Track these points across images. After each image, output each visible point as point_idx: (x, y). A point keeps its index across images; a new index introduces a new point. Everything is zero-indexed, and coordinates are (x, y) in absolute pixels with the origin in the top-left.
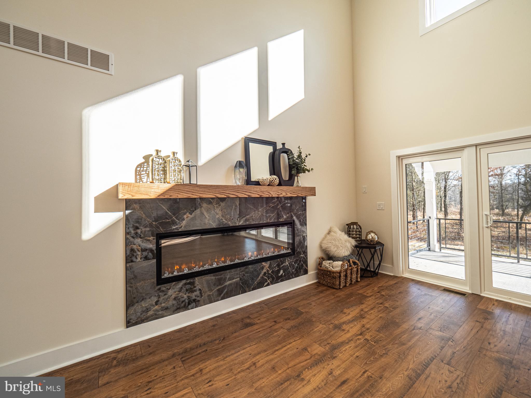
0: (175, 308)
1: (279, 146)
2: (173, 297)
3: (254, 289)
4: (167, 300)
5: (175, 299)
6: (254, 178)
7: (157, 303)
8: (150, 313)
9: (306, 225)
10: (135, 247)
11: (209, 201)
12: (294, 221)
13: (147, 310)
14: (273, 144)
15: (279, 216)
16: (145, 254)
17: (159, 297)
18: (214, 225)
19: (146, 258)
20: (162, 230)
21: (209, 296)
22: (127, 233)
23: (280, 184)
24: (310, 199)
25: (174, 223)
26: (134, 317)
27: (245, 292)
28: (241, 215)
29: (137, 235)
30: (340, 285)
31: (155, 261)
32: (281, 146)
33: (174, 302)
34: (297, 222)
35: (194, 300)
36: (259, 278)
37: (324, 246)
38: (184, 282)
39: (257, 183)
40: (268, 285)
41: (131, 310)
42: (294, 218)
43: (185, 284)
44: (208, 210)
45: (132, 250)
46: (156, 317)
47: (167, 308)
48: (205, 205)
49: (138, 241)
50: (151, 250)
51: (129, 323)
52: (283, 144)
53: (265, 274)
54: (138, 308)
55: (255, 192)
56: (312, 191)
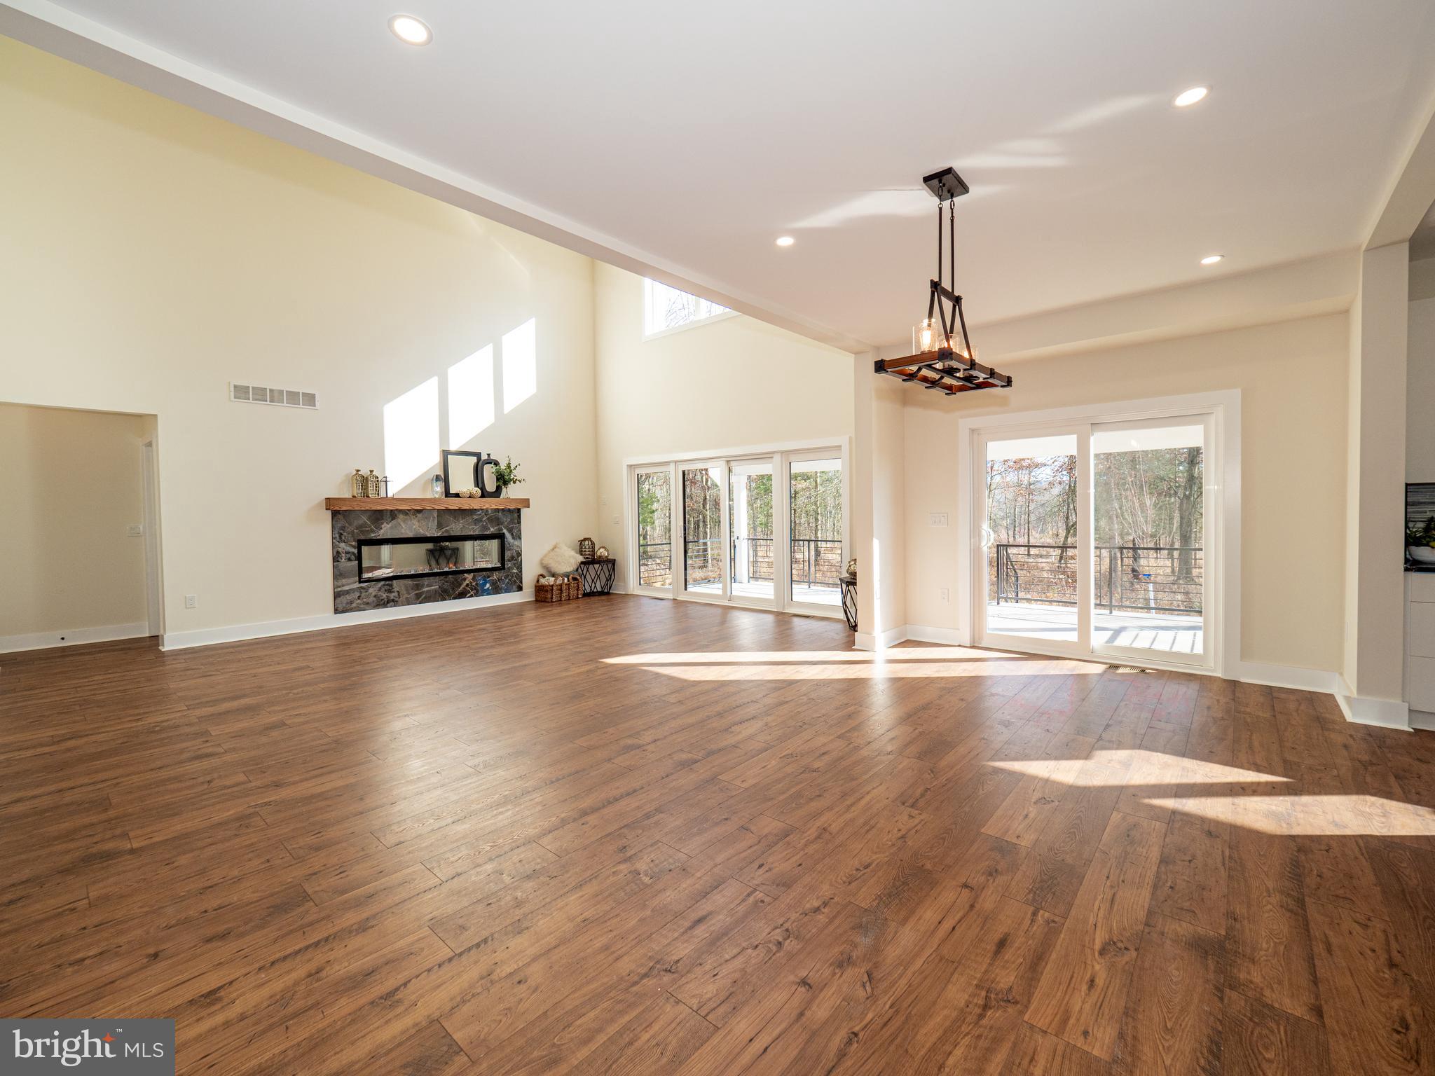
0: (375, 604)
1: (484, 457)
2: (374, 594)
3: (454, 598)
4: (368, 596)
5: (375, 596)
6: (452, 491)
7: (359, 598)
8: (354, 605)
9: (520, 539)
10: (340, 549)
11: (405, 512)
12: (504, 534)
13: (351, 602)
14: (478, 455)
15: (484, 528)
16: (348, 556)
17: (361, 593)
18: (411, 535)
19: (349, 560)
20: (362, 537)
21: (407, 598)
22: (333, 538)
23: (483, 496)
24: (524, 512)
25: (373, 531)
26: (340, 607)
27: (445, 600)
28: (440, 526)
29: (341, 540)
30: (552, 598)
31: (357, 562)
32: (486, 457)
33: (374, 599)
34: (508, 535)
35: (393, 600)
36: (461, 588)
37: (545, 562)
38: (383, 583)
39: (457, 495)
40: (471, 596)
41: (338, 600)
42: (505, 531)
43: (384, 585)
44: (404, 521)
45: (338, 552)
46: (358, 609)
47: (368, 603)
48: (401, 516)
49: (343, 545)
50: (353, 553)
51: (337, 611)
52: (489, 455)
53: (467, 585)
54: (343, 600)
55: (453, 504)
56: (526, 503)
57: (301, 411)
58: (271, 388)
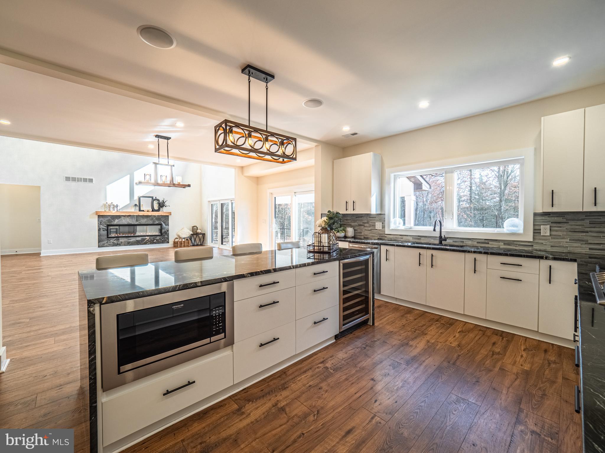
0: (112, 245)
1: (154, 198)
2: (112, 242)
3: (142, 245)
4: (110, 242)
5: (113, 243)
6: (141, 209)
7: (107, 243)
8: (105, 245)
9: (169, 226)
10: (100, 227)
11: (124, 216)
12: (162, 224)
13: (104, 244)
14: (152, 197)
15: (154, 222)
16: (103, 229)
17: (108, 241)
18: (126, 223)
19: (104, 231)
20: (108, 224)
21: (124, 244)
22: (98, 224)
23: (153, 211)
24: (170, 216)
25: (112, 222)
26: (100, 245)
27: (139, 245)
28: (137, 221)
29: (101, 224)
31: (106, 231)
32: (155, 198)
33: (112, 243)
34: (163, 224)
35: (119, 244)
36: (145, 241)
37: (178, 234)
38: (116, 238)
39: (143, 211)
40: (149, 244)
41: (100, 243)
42: (162, 223)
43: (116, 239)
44: (124, 219)
45: (100, 228)
46: (107, 246)
47: (110, 245)
48: (123, 217)
49: (101, 226)
50: (105, 229)
51: (99, 247)
52: (156, 197)
53: (147, 240)
54: (102, 243)
55: (141, 213)
56: (170, 213)
57: (88, 184)
58: (78, 177)
